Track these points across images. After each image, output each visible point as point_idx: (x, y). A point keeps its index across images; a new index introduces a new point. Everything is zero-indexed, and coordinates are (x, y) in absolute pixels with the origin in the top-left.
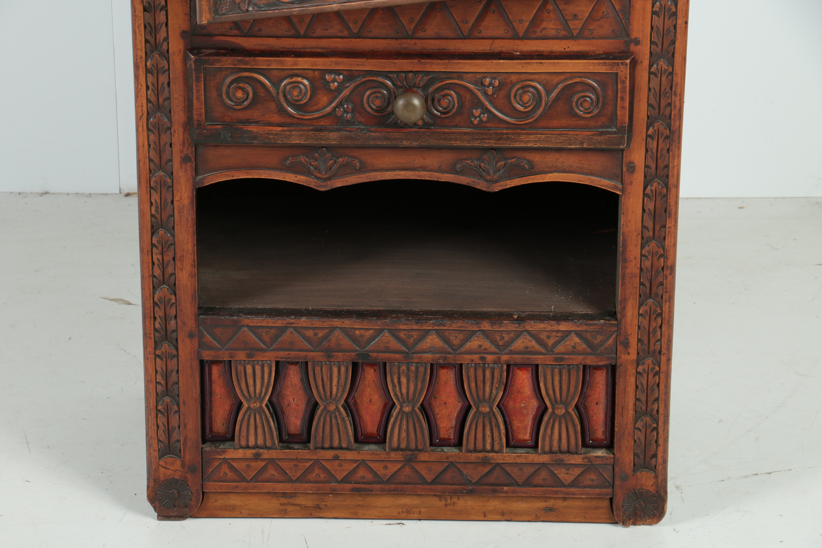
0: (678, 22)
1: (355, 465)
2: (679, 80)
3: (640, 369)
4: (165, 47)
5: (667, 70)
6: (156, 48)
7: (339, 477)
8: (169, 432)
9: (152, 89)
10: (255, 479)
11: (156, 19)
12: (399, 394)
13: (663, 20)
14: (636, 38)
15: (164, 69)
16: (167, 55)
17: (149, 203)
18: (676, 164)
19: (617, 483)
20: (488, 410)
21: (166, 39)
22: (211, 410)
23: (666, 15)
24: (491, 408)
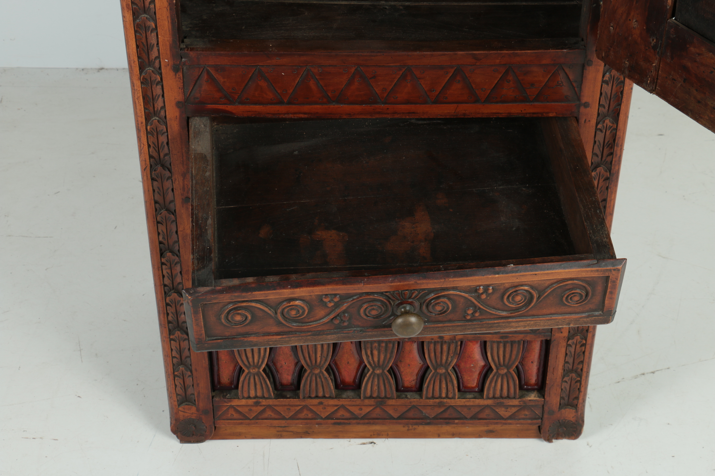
0: (625, 89)
1: (336, 408)
2: (622, 134)
3: (570, 342)
4: (162, 113)
5: (612, 127)
6: (155, 114)
7: (324, 416)
8: (185, 389)
9: (153, 147)
10: (256, 418)
11: (153, 91)
12: (372, 362)
13: (611, 87)
14: (586, 103)
15: (163, 132)
16: (164, 120)
17: (157, 233)
18: (613, 198)
19: (546, 416)
20: (444, 371)
21: (164, 107)
22: (218, 370)
23: (615, 83)
24: (447, 370)
